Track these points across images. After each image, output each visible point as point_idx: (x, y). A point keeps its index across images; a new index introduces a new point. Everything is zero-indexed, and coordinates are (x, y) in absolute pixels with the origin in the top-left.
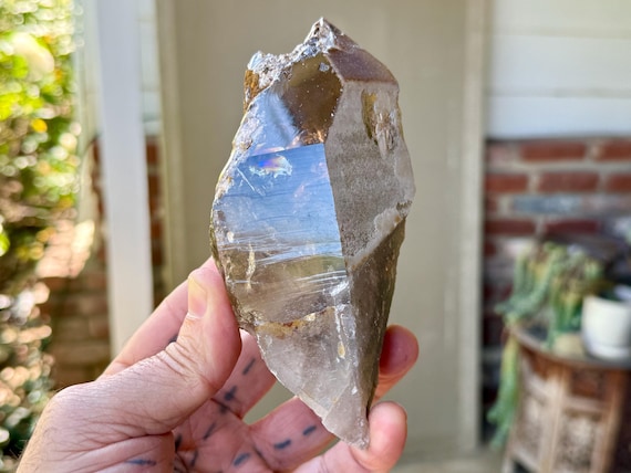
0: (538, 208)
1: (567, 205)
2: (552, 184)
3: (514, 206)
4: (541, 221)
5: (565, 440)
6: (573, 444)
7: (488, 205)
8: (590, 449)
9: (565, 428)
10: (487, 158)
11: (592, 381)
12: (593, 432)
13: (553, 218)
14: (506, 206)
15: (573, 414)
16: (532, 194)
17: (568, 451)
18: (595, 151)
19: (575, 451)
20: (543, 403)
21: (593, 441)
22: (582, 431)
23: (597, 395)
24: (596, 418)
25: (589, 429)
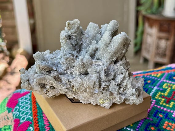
5: (158, 47)
6: (160, 48)
8: (166, 49)
9: (158, 43)
11: (166, 26)
12: (166, 43)
15: (160, 38)
17: (158, 51)
19: (161, 51)
20: (151, 35)
21: (166, 46)
22: (163, 43)
23: (168, 31)
24: (167, 39)
25: (165, 43)
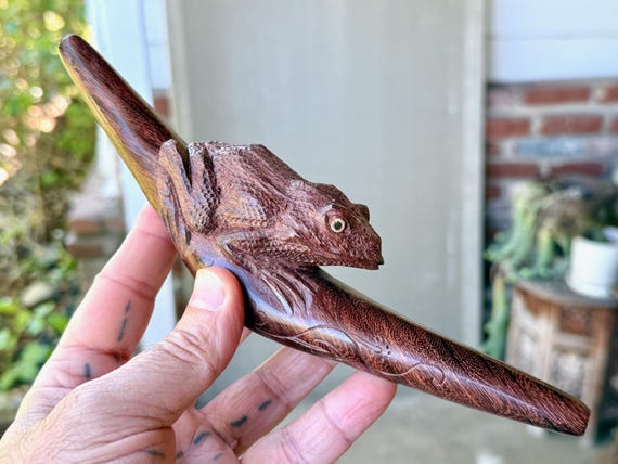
0: (542, 151)
1: (571, 147)
2: (554, 127)
3: (517, 150)
4: (545, 164)
5: (556, 374)
6: (563, 379)
7: (489, 148)
8: (580, 383)
9: (556, 363)
10: (488, 103)
11: (579, 318)
12: (582, 367)
13: (558, 161)
14: (509, 150)
15: (562, 350)
16: (535, 138)
18: (599, 93)
20: (535, 339)
21: (582, 375)
22: (572, 365)
23: (586, 332)
24: (584, 355)
25: (578, 364)
